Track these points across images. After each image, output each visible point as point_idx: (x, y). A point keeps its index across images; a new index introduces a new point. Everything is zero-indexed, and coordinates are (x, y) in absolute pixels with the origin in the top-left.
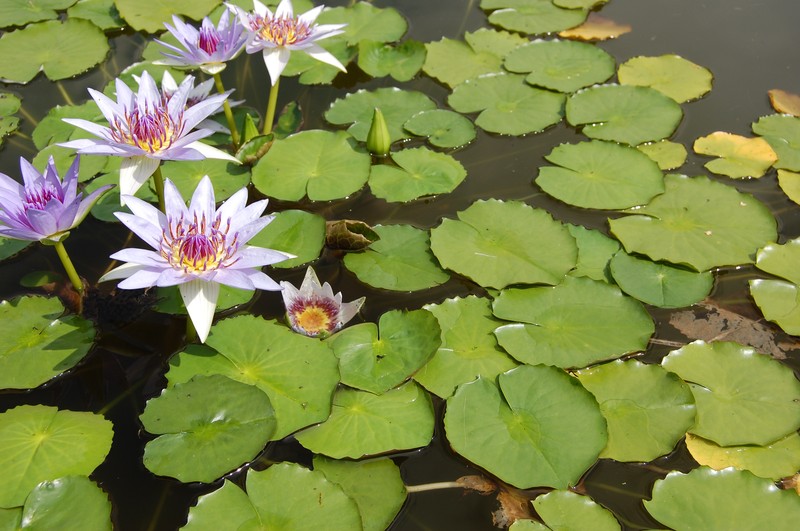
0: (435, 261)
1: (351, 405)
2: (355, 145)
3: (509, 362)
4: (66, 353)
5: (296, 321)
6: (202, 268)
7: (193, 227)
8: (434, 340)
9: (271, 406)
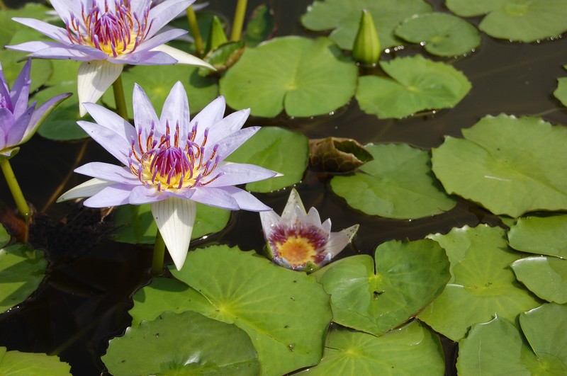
0: (438, 185)
1: (345, 348)
2: (339, 53)
3: (530, 300)
4: (14, 287)
5: (277, 253)
6: (177, 186)
7: (166, 139)
8: (442, 274)
9: (253, 347)
